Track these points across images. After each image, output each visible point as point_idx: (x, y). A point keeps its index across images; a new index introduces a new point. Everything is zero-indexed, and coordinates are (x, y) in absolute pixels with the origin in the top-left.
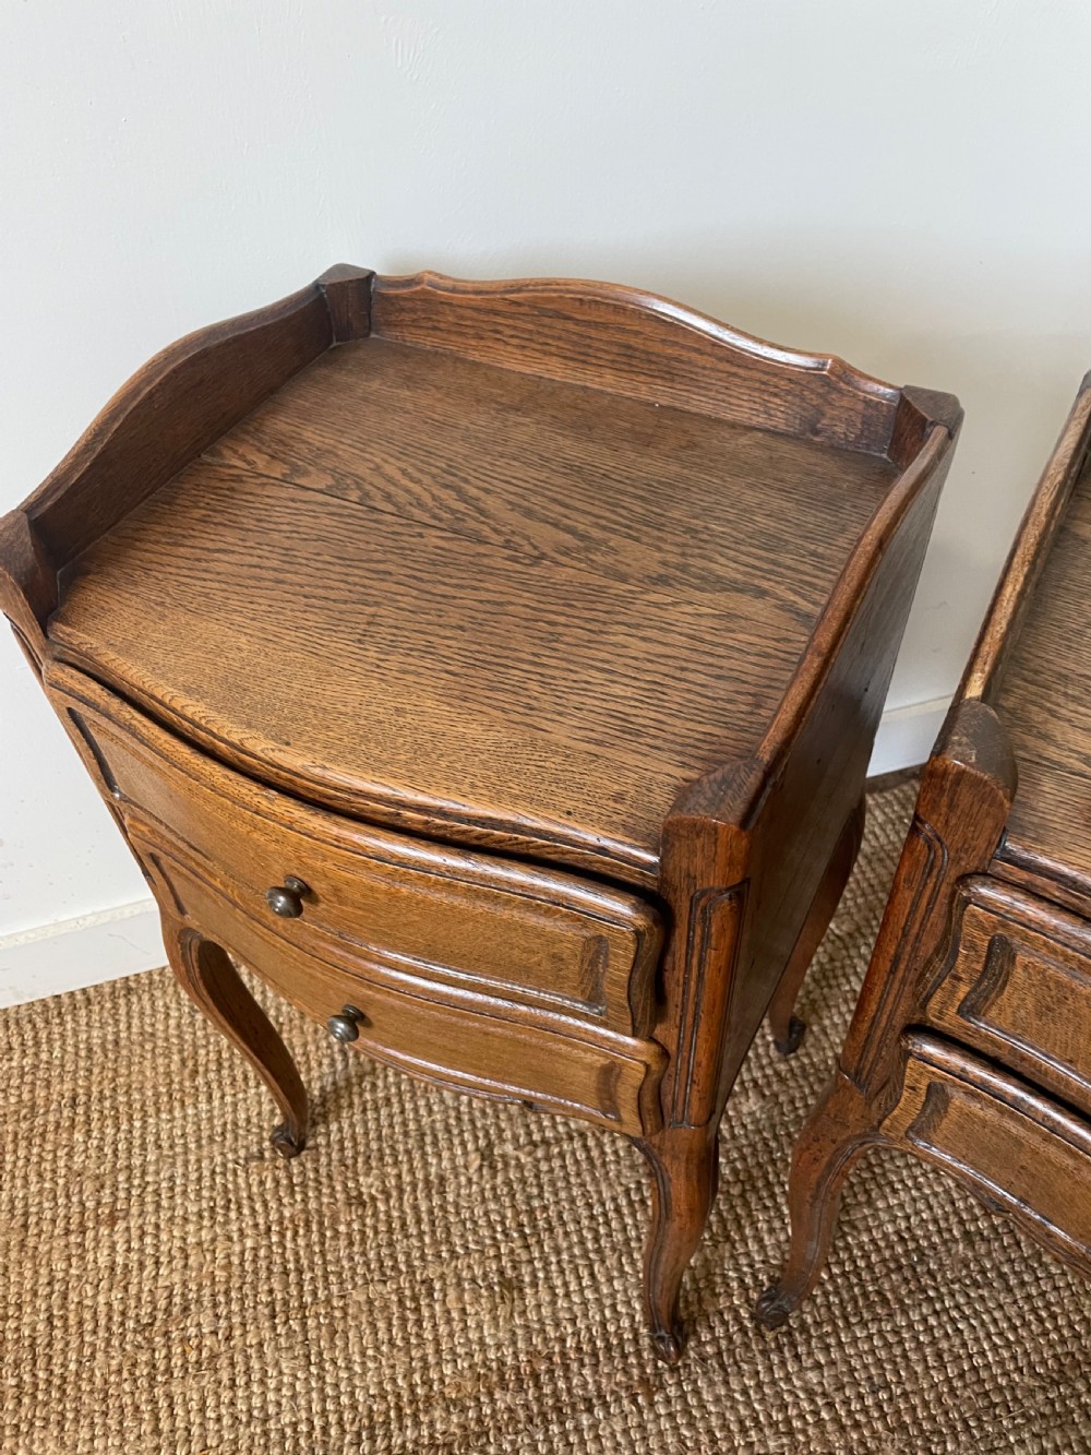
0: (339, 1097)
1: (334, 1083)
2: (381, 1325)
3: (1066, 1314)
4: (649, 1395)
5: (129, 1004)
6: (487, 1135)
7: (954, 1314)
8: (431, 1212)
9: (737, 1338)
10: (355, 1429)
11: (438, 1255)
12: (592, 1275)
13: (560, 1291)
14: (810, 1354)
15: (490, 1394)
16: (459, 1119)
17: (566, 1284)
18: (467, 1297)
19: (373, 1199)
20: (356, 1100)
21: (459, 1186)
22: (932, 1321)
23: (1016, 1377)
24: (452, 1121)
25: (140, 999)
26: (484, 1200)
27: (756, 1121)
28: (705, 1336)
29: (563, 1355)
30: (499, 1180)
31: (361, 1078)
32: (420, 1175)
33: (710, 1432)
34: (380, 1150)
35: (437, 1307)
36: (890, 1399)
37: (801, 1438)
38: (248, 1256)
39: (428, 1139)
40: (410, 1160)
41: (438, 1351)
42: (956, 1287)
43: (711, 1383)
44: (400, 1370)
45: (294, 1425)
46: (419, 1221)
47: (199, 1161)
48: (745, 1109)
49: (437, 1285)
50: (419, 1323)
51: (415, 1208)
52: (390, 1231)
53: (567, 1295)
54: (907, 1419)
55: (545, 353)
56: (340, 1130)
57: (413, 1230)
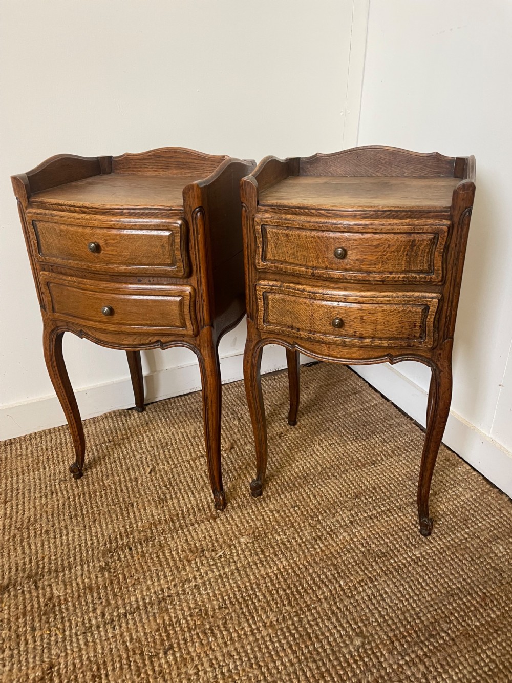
0: (96, 462)
1: (94, 459)
2: (114, 516)
3: (357, 482)
4: (215, 519)
5: (11, 447)
6: (153, 465)
7: (320, 487)
8: (132, 486)
9: (245, 501)
10: (104, 542)
11: (135, 496)
12: (193, 493)
13: (181, 499)
14: (270, 501)
15: (156, 528)
16: (142, 463)
17: (183, 497)
18: (146, 505)
19: (109, 485)
20: (102, 462)
21: (143, 479)
22: (312, 489)
23: (341, 499)
24: (139, 464)
25: (16, 446)
26: (152, 481)
27: (249, 450)
28: (233, 502)
29: (182, 514)
30: (158, 475)
31: (104, 457)
32: (128, 478)
33: (236, 525)
34: (112, 473)
35: (135, 509)
36: (299, 509)
37: (268, 522)
38: (61, 505)
39: (131, 469)
40: (124, 475)
41: (135, 519)
42: (320, 480)
43: (236, 513)
44: (121, 525)
45: (80, 545)
46: (127, 489)
47: (40, 484)
48: (246, 448)
49: (135, 504)
50: (128, 513)
51: (126, 486)
52: (116, 492)
53: (184, 499)
54: (305, 513)
55: (158, 168)
56: (97, 470)
57: (125, 491)
